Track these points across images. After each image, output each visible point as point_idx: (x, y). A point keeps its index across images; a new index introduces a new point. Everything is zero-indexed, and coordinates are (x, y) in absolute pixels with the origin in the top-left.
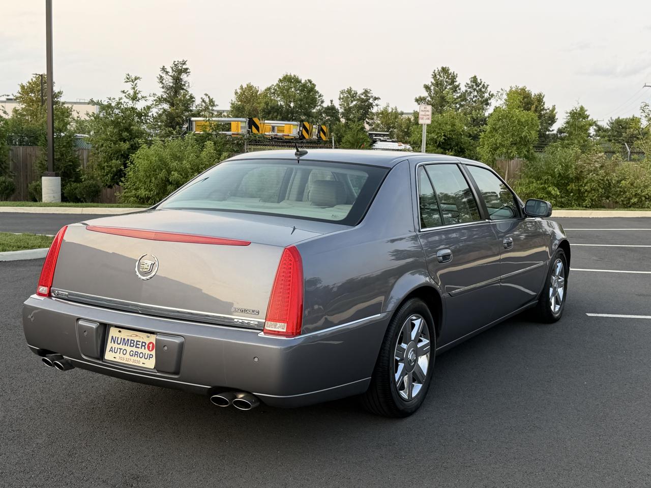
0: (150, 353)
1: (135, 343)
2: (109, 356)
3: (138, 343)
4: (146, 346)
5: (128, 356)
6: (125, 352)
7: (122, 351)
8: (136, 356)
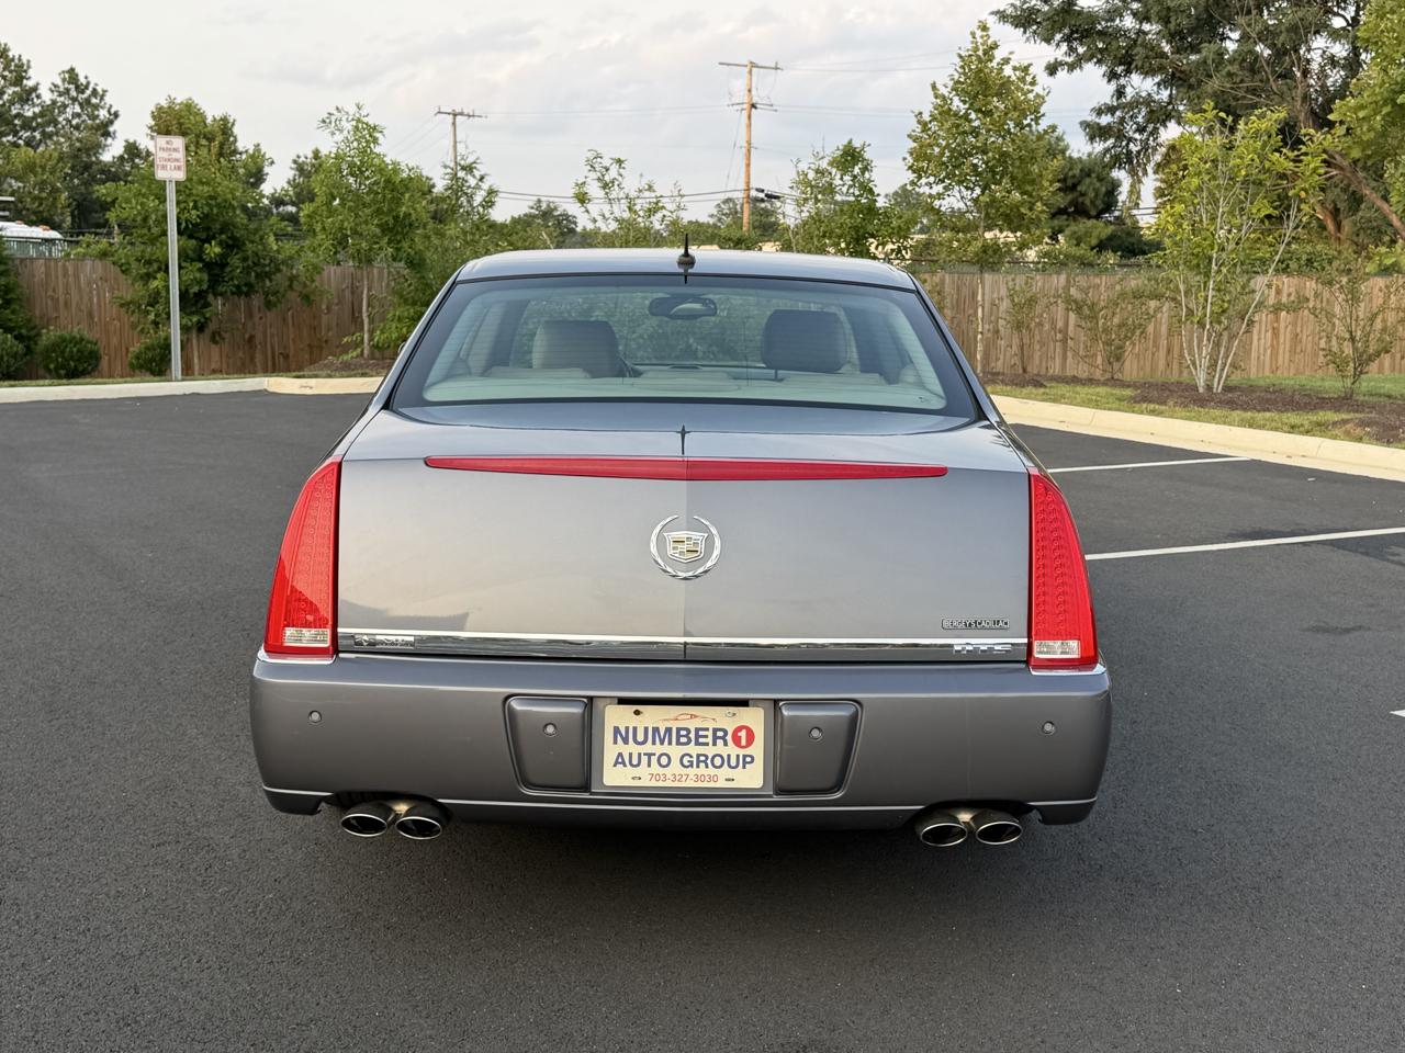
0: (742, 752)
1: (692, 735)
2: (614, 776)
3: (701, 733)
4: (729, 738)
5: (675, 767)
6: (664, 760)
7: (654, 759)
8: (702, 765)
